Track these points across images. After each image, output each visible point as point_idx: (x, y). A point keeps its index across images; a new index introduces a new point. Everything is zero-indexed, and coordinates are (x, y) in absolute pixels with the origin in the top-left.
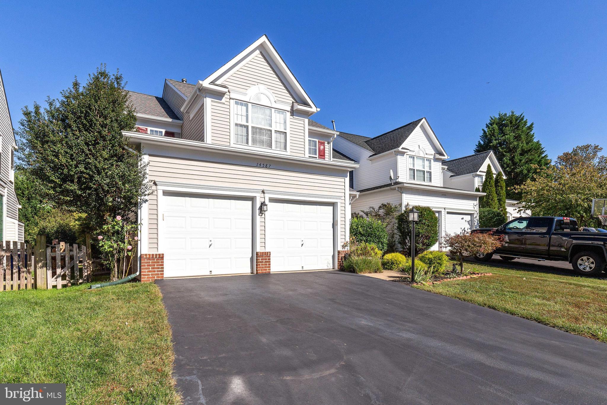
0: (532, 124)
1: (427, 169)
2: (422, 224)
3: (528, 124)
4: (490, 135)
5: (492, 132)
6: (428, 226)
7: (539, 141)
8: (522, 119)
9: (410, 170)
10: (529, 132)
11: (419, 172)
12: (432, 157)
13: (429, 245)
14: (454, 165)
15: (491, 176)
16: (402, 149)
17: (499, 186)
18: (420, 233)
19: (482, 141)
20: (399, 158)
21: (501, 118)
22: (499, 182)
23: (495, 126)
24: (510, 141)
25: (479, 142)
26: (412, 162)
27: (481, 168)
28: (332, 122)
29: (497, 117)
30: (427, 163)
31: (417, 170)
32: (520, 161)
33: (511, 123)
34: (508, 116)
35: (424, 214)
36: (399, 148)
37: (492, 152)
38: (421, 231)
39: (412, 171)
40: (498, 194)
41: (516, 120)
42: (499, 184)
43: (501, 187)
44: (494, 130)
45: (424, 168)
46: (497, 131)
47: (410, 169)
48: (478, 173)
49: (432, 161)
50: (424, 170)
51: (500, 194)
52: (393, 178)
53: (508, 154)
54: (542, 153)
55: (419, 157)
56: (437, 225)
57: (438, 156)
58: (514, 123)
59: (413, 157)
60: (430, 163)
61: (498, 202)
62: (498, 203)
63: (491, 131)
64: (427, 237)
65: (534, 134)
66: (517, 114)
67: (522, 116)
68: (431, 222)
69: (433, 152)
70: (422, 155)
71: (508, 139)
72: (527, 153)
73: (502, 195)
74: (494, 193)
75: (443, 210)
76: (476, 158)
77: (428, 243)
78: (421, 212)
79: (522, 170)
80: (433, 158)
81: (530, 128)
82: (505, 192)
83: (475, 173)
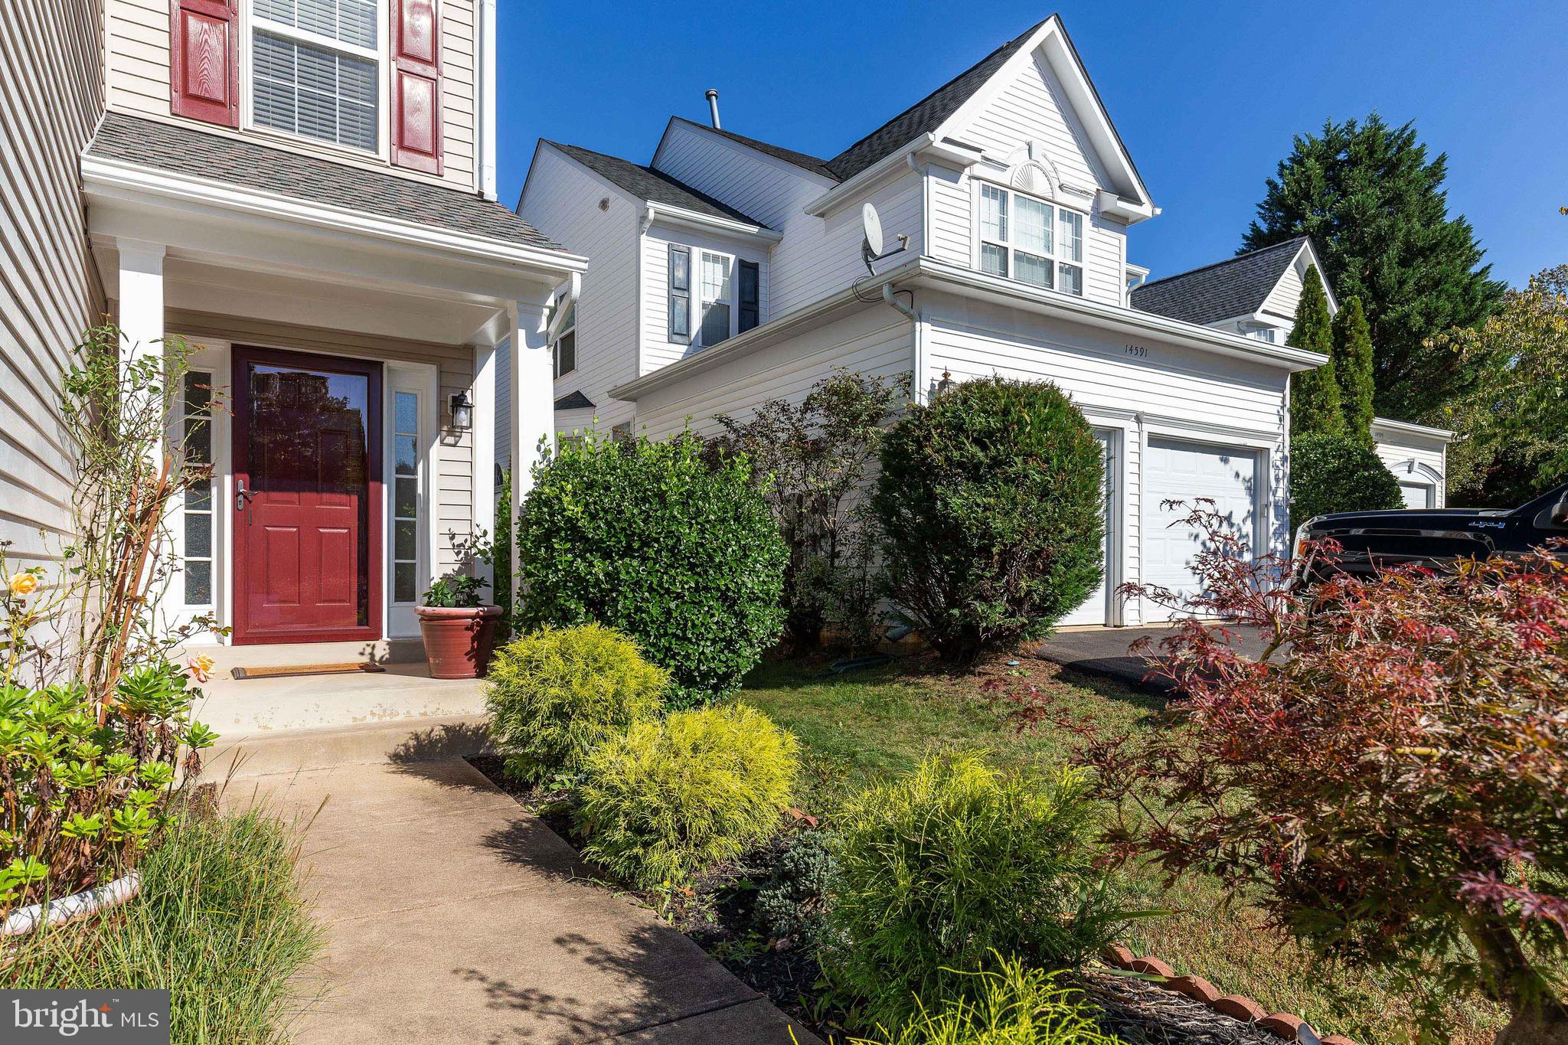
0: (1441, 160)
1: (1061, 256)
2: (1006, 481)
3: (1428, 161)
4: (1295, 195)
5: (1303, 185)
6: (1044, 494)
7: (1461, 218)
8: (1409, 141)
9: (984, 250)
10: (1430, 187)
11: (1026, 266)
12: (1087, 205)
13: (1049, 608)
14: (1167, 296)
15: (1318, 313)
16: (946, 140)
17: (1348, 354)
18: (992, 538)
19: (1265, 220)
20: (935, 186)
21: (1333, 144)
22: (1349, 339)
23: (1310, 162)
24: (1364, 213)
25: (1254, 224)
26: (995, 217)
27: (1268, 298)
28: (709, 97)
29: (1320, 136)
30: (1062, 231)
31: (1020, 257)
32: (1401, 283)
33: (1371, 152)
34: (1358, 130)
35: (1020, 422)
36: (931, 136)
37: (1306, 243)
38: (998, 524)
39: (996, 259)
40: (1347, 388)
41: (1388, 147)
42: (1349, 347)
43: (1358, 357)
44: (1309, 178)
45: (1049, 247)
46: (1318, 182)
47: (987, 247)
48: (1259, 316)
49: (1086, 221)
50: (1048, 256)
51: (1354, 384)
52: (878, 249)
53: (1359, 261)
54: (1472, 260)
55: (1027, 197)
56: (1095, 493)
57: (1113, 203)
58: (1379, 155)
59: (996, 192)
60: (1078, 231)
61: (1345, 416)
62: (1343, 421)
63: (1298, 182)
64: (1040, 564)
65: (1444, 193)
66: (1391, 127)
67: (1408, 132)
68: (1061, 468)
69: (1092, 186)
70: (1041, 187)
71: (1357, 208)
72: (1426, 258)
73: (1359, 388)
74: (1329, 379)
75: (1130, 426)
76: (1250, 267)
77: (1044, 599)
78: (1006, 412)
79: (1407, 316)
80: (1089, 209)
81: (1436, 172)
82: (1371, 380)
83: (1247, 316)
